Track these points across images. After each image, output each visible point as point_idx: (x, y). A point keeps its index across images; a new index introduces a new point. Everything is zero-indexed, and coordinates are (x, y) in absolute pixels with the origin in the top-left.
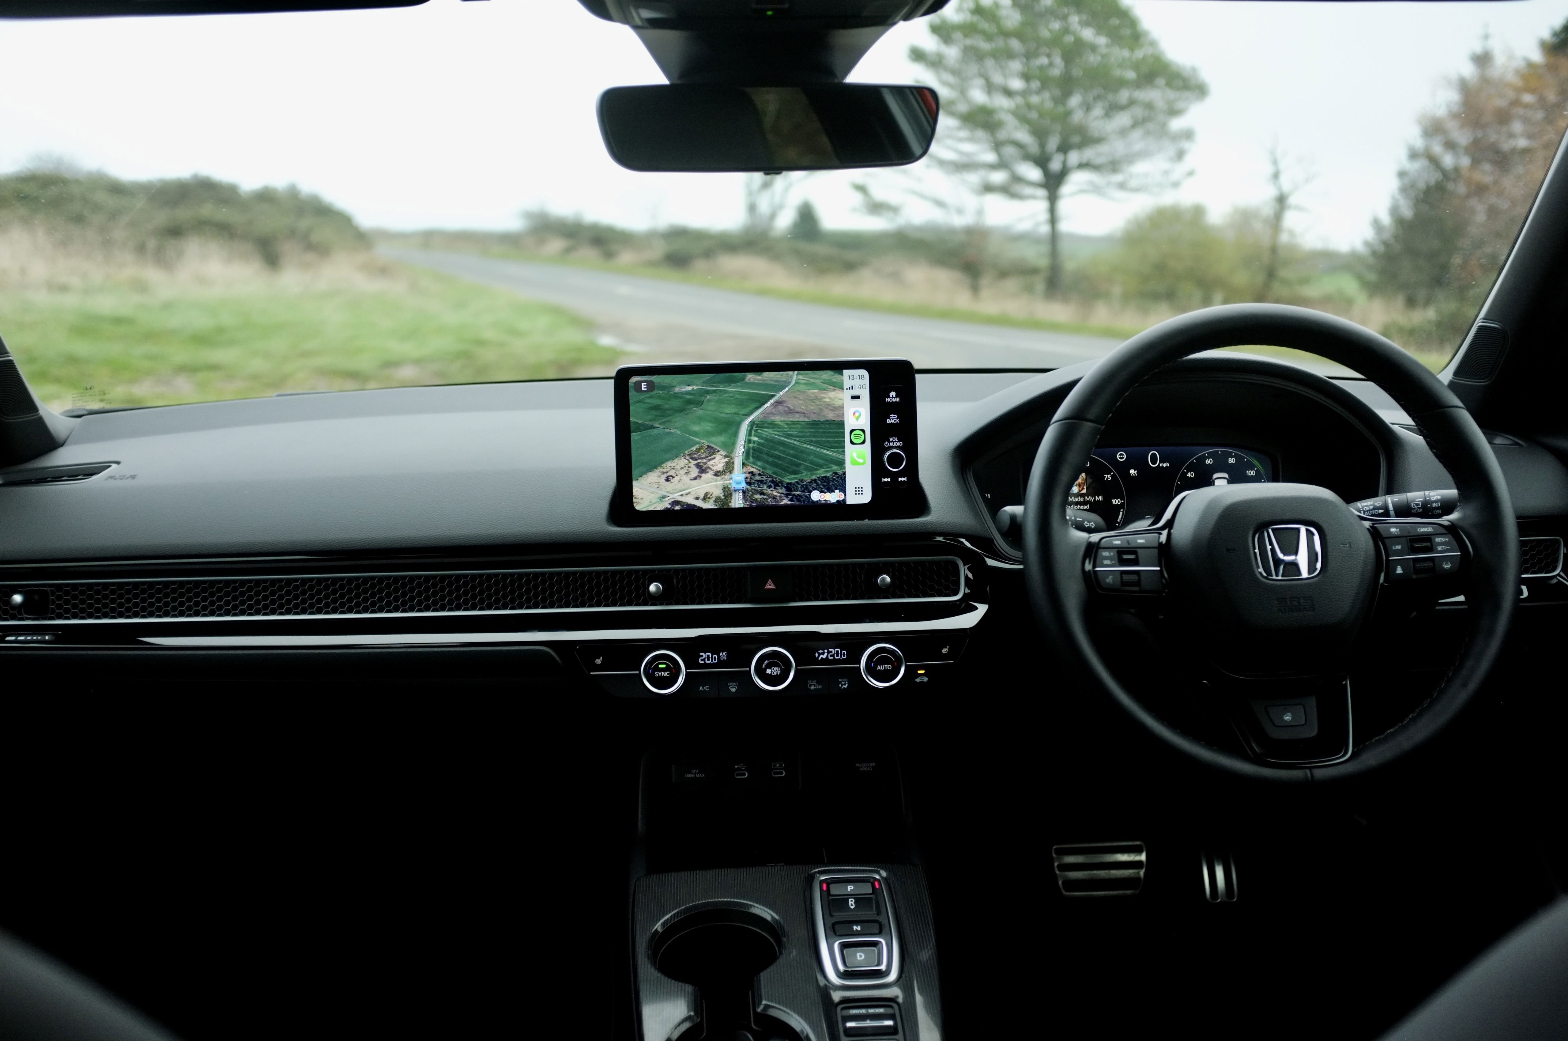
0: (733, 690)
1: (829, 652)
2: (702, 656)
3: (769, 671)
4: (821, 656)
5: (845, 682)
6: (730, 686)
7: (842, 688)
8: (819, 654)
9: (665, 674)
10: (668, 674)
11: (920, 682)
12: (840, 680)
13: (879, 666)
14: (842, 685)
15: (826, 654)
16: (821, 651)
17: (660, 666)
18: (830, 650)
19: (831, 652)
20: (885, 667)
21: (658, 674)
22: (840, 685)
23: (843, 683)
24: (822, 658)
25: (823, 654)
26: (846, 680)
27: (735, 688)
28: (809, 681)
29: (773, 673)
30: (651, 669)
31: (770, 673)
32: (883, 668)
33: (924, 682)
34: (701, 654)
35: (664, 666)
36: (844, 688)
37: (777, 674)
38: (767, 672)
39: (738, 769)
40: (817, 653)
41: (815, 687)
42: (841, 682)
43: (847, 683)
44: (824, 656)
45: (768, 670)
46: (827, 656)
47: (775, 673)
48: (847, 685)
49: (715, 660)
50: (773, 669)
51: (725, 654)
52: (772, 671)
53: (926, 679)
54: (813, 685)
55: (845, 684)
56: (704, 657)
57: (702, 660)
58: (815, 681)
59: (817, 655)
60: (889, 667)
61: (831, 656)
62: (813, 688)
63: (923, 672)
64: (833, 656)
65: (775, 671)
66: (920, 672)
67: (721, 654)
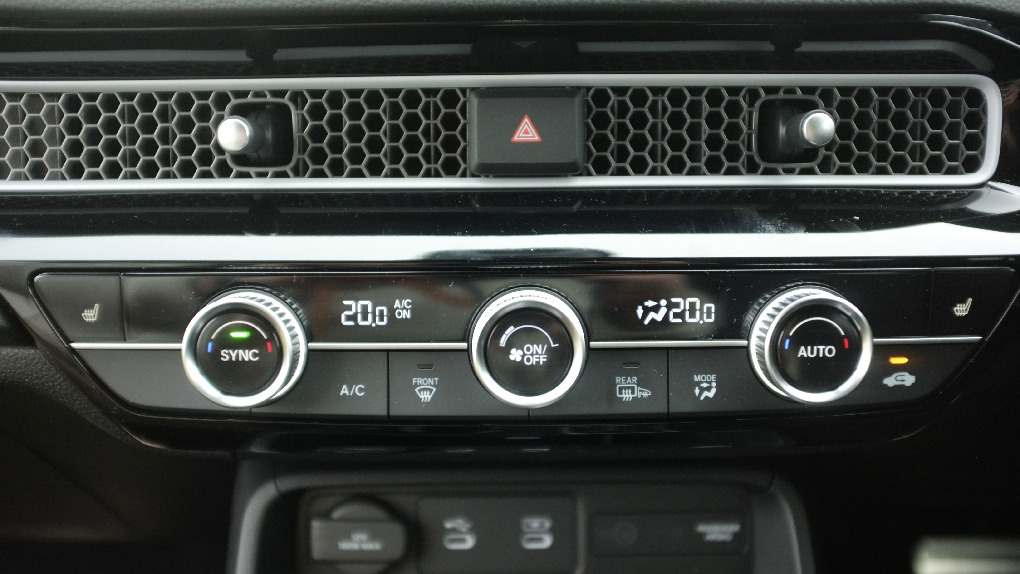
0: (426, 397)
1: (670, 306)
2: (349, 308)
3: (515, 355)
4: (652, 315)
5: (710, 383)
6: (417, 385)
7: (702, 398)
8: (647, 310)
9: (247, 355)
10: (255, 355)
11: (896, 386)
12: (697, 378)
13: (803, 348)
14: (702, 390)
15: (663, 311)
16: (650, 303)
17: (236, 335)
18: (674, 300)
19: (677, 305)
20: (818, 350)
21: (229, 354)
22: (697, 391)
23: (705, 385)
24: (653, 320)
25: (656, 309)
26: (713, 377)
27: (431, 390)
28: (618, 379)
29: (528, 360)
30: (211, 340)
31: (519, 359)
32: (812, 353)
33: (903, 386)
34: (346, 303)
35: (244, 335)
36: (707, 397)
37: (538, 363)
38: (512, 357)
39: (454, 530)
40: (640, 307)
41: (633, 393)
42: (698, 384)
43: (714, 384)
44: (659, 317)
45: (513, 351)
46: (667, 316)
47: (534, 360)
48: (714, 391)
49: (382, 319)
50: (528, 349)
51: (408, 304)
52: (524, 355)
53: (909, 380)
54: (628, 388)
55: (709, 389)
56: (354, 310)
57: (349, 318)
58: (635, 379)
59: (640, 312)
60: (830, 351)
61: (676, 315)
62: (627, 396)
63: (903, 360)
64: (680, 315)
65: (532, 355)
66: (895, 361)
67: (397, 304)
